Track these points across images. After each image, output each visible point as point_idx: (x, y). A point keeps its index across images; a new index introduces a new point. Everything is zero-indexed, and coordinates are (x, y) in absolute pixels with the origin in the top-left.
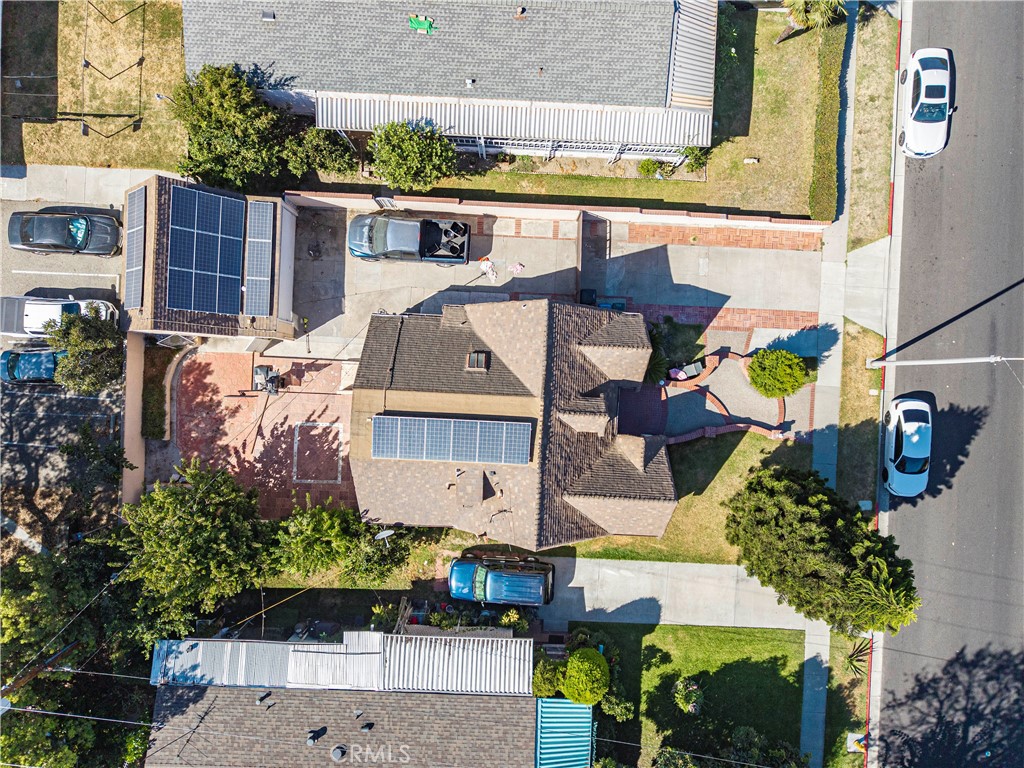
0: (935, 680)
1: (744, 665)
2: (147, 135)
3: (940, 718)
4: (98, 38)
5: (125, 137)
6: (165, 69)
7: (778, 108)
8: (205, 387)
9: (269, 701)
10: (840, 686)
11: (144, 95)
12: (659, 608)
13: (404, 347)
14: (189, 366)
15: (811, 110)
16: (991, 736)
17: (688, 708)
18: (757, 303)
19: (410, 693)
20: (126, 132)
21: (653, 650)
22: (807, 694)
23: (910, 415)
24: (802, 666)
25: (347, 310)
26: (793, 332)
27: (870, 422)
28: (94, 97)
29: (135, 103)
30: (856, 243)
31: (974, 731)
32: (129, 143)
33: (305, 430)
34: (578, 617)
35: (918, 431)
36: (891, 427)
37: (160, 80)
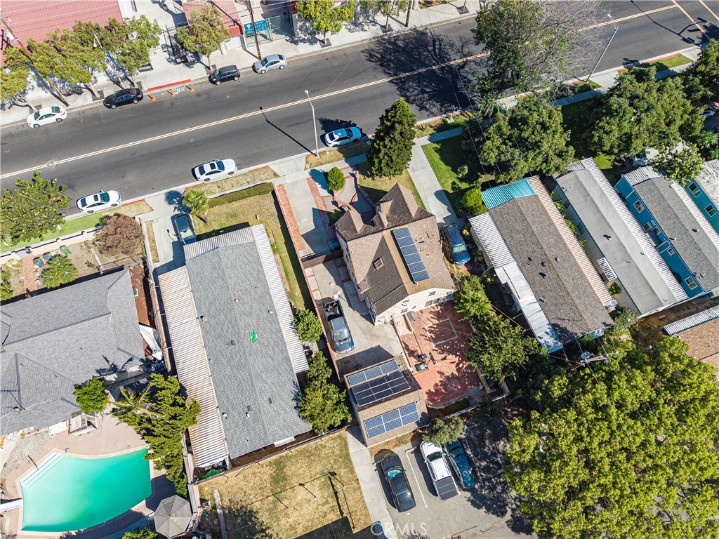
0: (417, 105)
1: (443, 159)
2: (336, 467)
3: (429, 100)
5: (341, 477)
7: (234, 215)
10: (434, 130)
11: (317, 476)
12: (437, 192)
15: (230, 205)
16: (427, 85)
17: (466, 167)
18: (311, 198)
20: (338, 478)
21: (453, 188)
22: (442, 138)
23: (332, 138)
24: (434, 143)
25: (377, 344)
26: (317, 184)
27: (339, 151)
29: (323, 479)
30: (276, 175)
31: (428, 90)
32: (342, 474)
33: (435, 340)
34: (455, 216)
35: (336, 134)
36: (338, 143)
37: (307, 471)
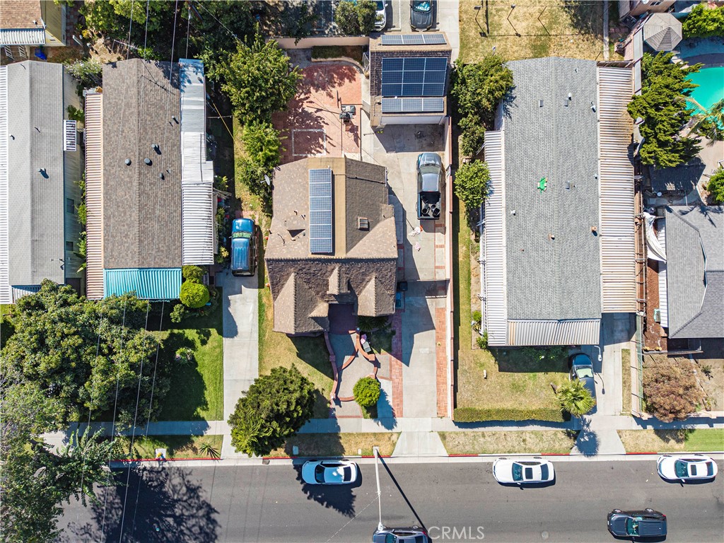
0: (198, 497)
1: (202, 387)
2: (478, 41)
3: (178, 501)
4: (530, 11)
5: (476, 29)
6: (515, 48)
7: (516, 388)
8: (342, 79)
9: (173, 122)
10: (193, 442)
11: (500, 38)
12: (232, 337)
13: (368, 184)
14: (353, 69)
15: (516, 406)
16: (168, 531)
17: (178, 355)
18: (406, 382)
19: (181, 198)
20: (479, 29)
21: (208, 335)
22: (187, 424)
23: (348, 471)
24: (203, 419)
25: (389, 154)
26: (391, 404)
27: (343, 450)
28: (498, 11)
29: (495, 33)
30: (443, 436)
31: (171, 520)
32: (473, 31)
33: (321, 135)
34: (224, 292)
35: (339, 475)
36: (340, 462)
